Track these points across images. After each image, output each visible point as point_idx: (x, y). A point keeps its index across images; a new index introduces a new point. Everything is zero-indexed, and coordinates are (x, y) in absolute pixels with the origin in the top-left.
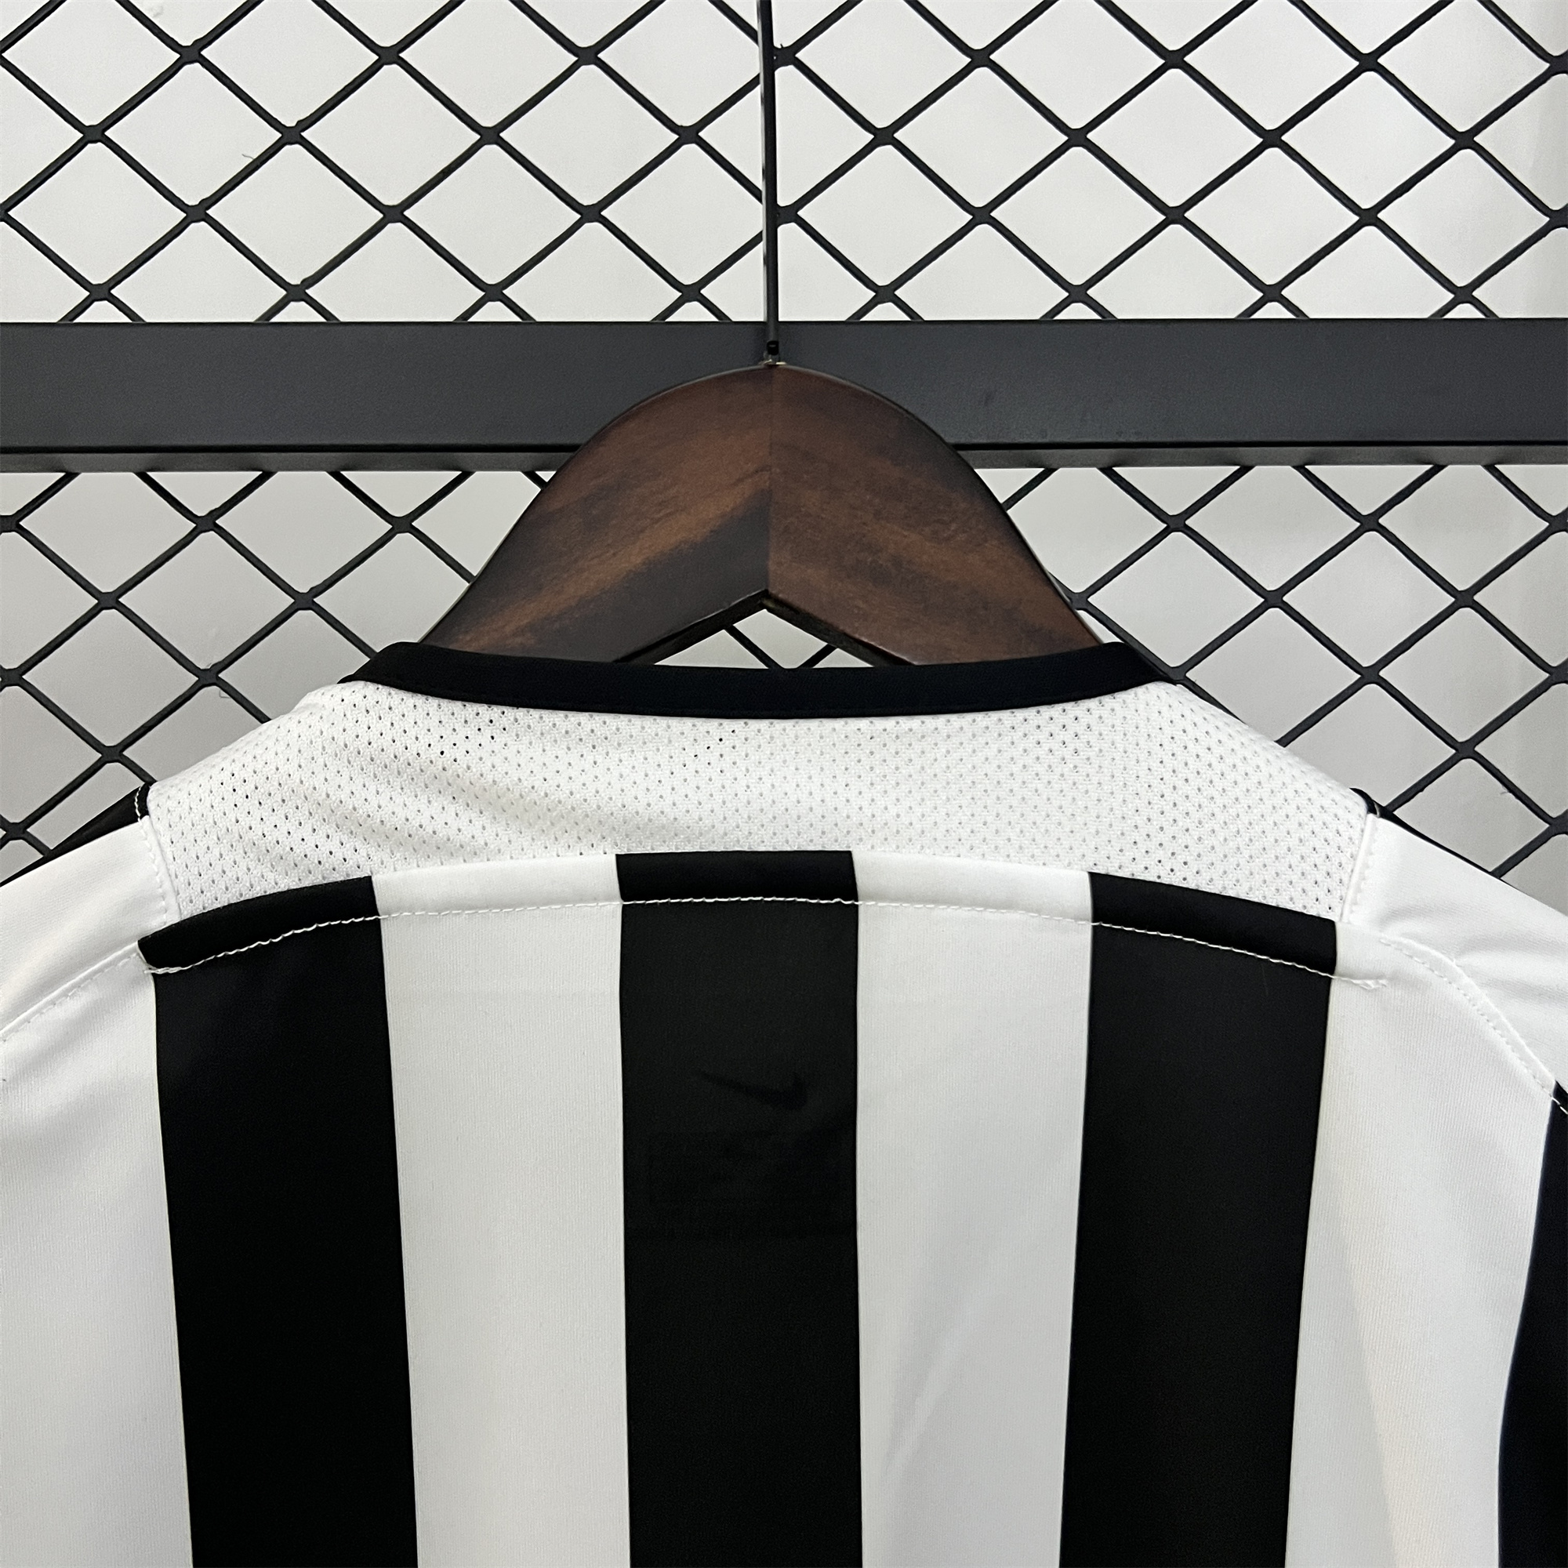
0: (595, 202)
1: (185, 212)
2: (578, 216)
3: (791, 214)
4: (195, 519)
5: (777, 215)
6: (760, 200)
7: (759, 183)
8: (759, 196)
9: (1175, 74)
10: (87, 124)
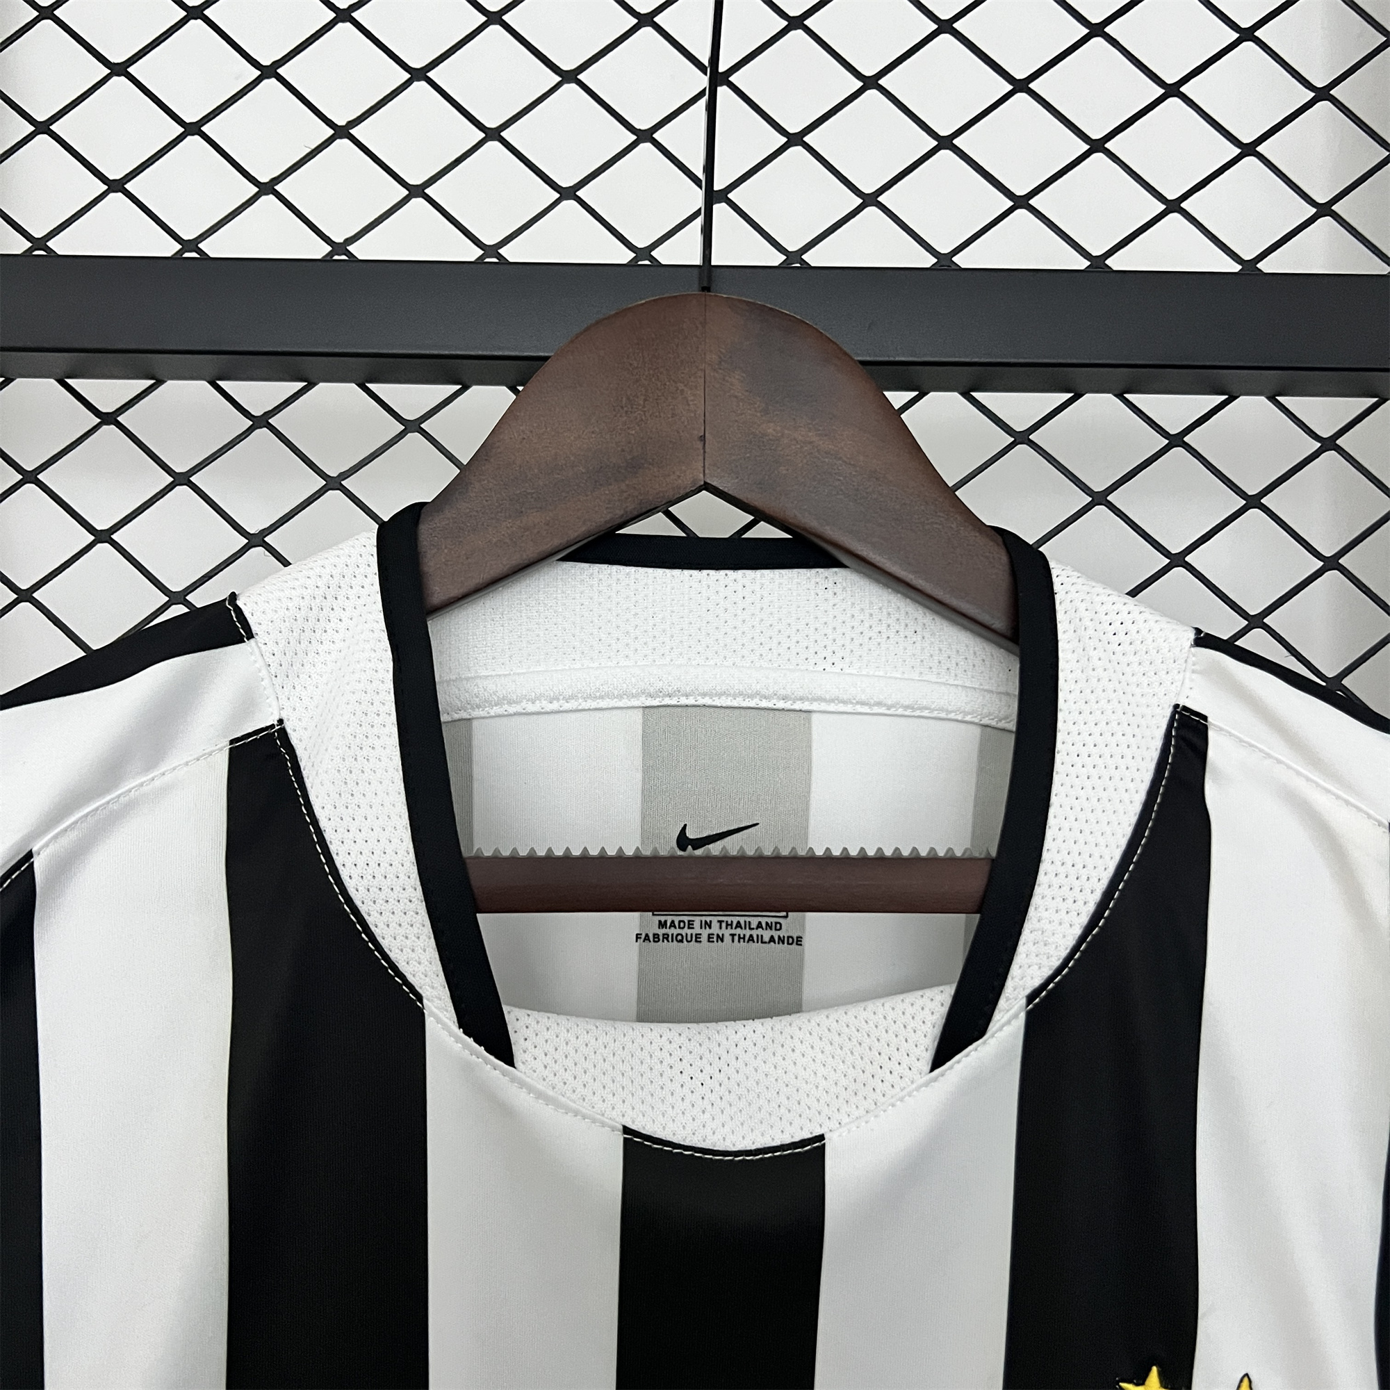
0: (571, 185)
1: (258, 187)
2: (558, 195)
3: (723, 196)
4: (252, 418)
5: (713, 197)
6: (701, 187)
7: (700, 173)
8: (699, 183)
9: (1021, 97)
10: (188, 121)
